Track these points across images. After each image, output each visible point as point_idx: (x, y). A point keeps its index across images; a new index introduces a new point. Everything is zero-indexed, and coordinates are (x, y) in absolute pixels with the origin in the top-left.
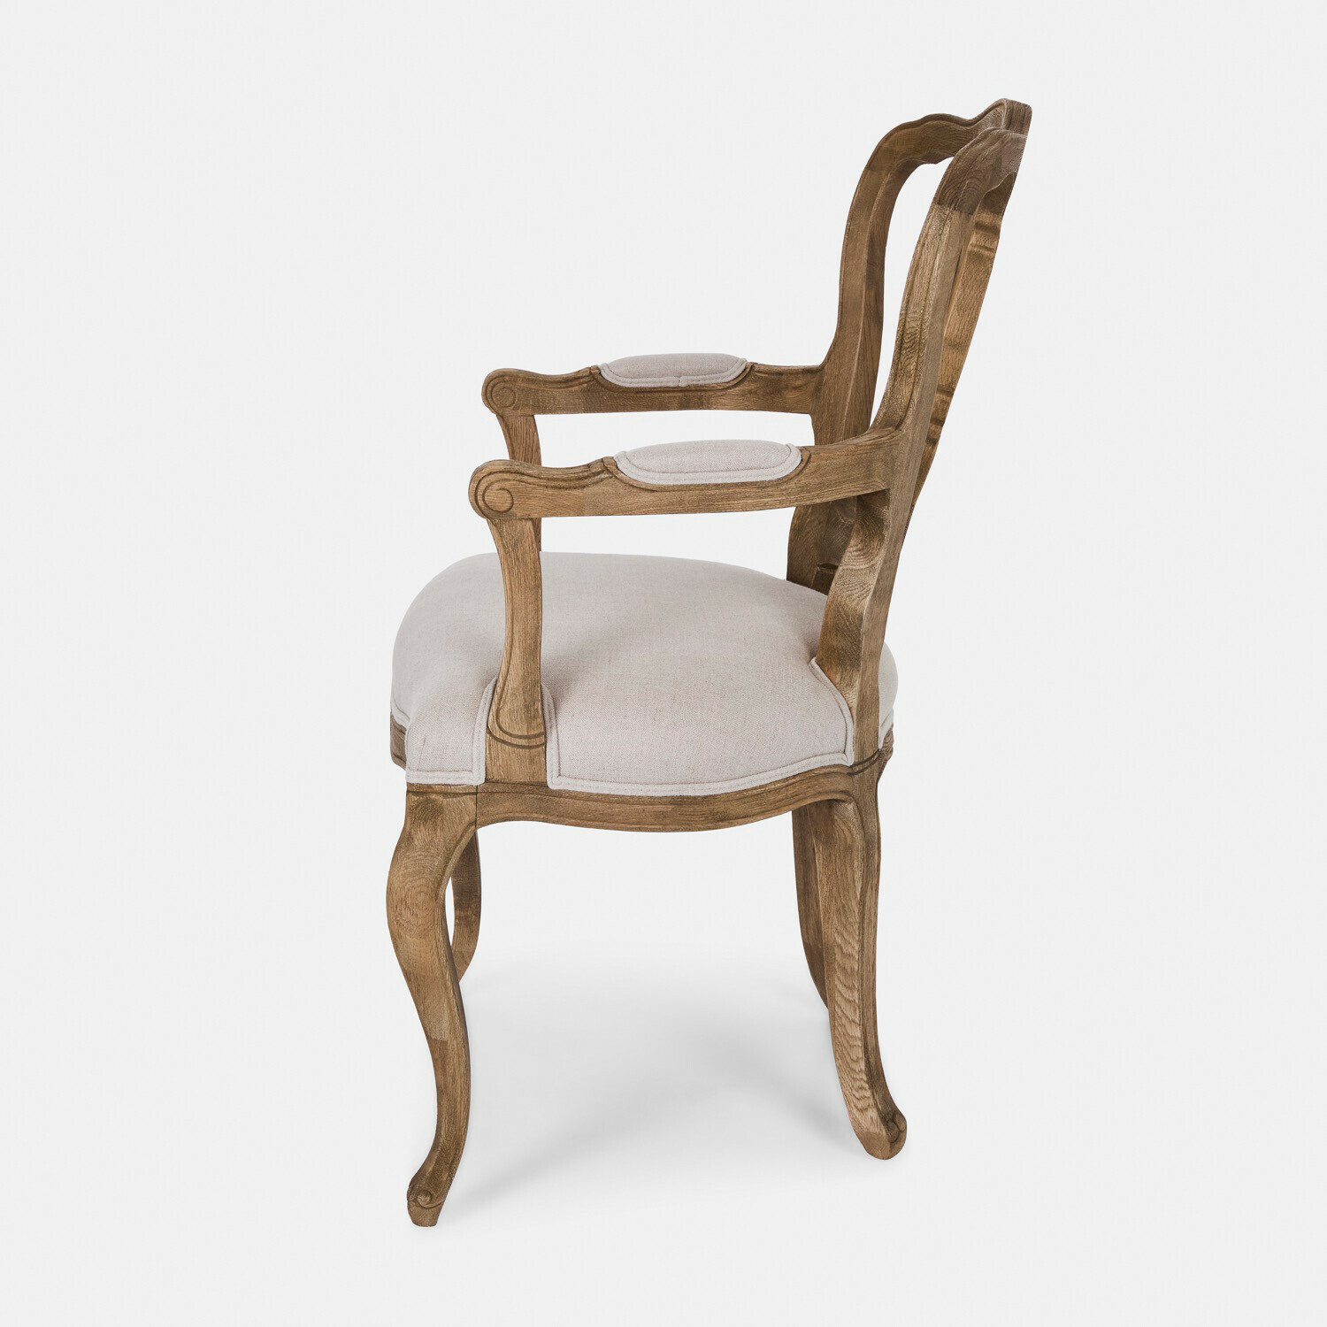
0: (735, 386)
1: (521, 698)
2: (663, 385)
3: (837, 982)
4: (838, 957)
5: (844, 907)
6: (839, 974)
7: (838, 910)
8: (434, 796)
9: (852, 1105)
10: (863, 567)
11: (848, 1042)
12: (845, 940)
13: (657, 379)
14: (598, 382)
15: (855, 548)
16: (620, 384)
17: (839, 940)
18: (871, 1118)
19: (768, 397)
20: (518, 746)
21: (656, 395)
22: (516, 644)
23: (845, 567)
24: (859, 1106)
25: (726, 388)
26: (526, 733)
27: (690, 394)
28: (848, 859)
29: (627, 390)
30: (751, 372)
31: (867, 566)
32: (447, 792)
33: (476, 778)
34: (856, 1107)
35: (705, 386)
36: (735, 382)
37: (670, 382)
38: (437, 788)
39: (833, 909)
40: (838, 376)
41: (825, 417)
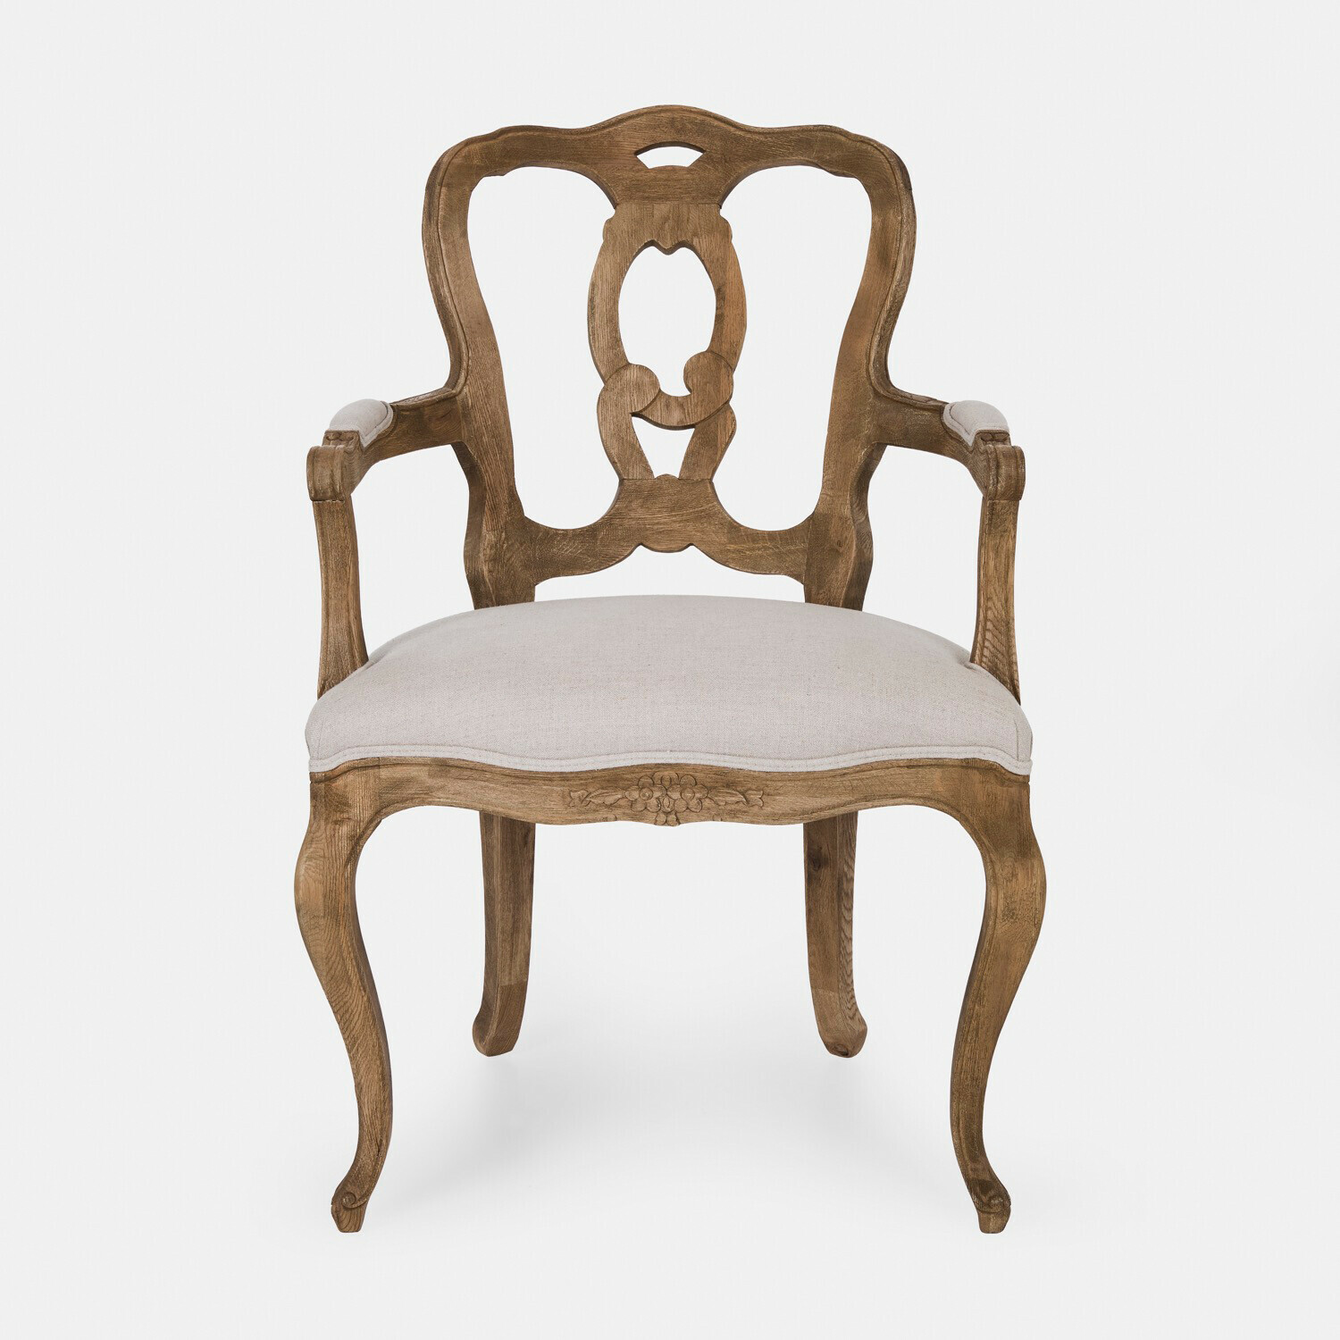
2: (372, 440)
19: (417, 434)
25: (390, 431)
35: (382, 434)
36: (394, 425)
40: (487, 396)
41: (485, 439)
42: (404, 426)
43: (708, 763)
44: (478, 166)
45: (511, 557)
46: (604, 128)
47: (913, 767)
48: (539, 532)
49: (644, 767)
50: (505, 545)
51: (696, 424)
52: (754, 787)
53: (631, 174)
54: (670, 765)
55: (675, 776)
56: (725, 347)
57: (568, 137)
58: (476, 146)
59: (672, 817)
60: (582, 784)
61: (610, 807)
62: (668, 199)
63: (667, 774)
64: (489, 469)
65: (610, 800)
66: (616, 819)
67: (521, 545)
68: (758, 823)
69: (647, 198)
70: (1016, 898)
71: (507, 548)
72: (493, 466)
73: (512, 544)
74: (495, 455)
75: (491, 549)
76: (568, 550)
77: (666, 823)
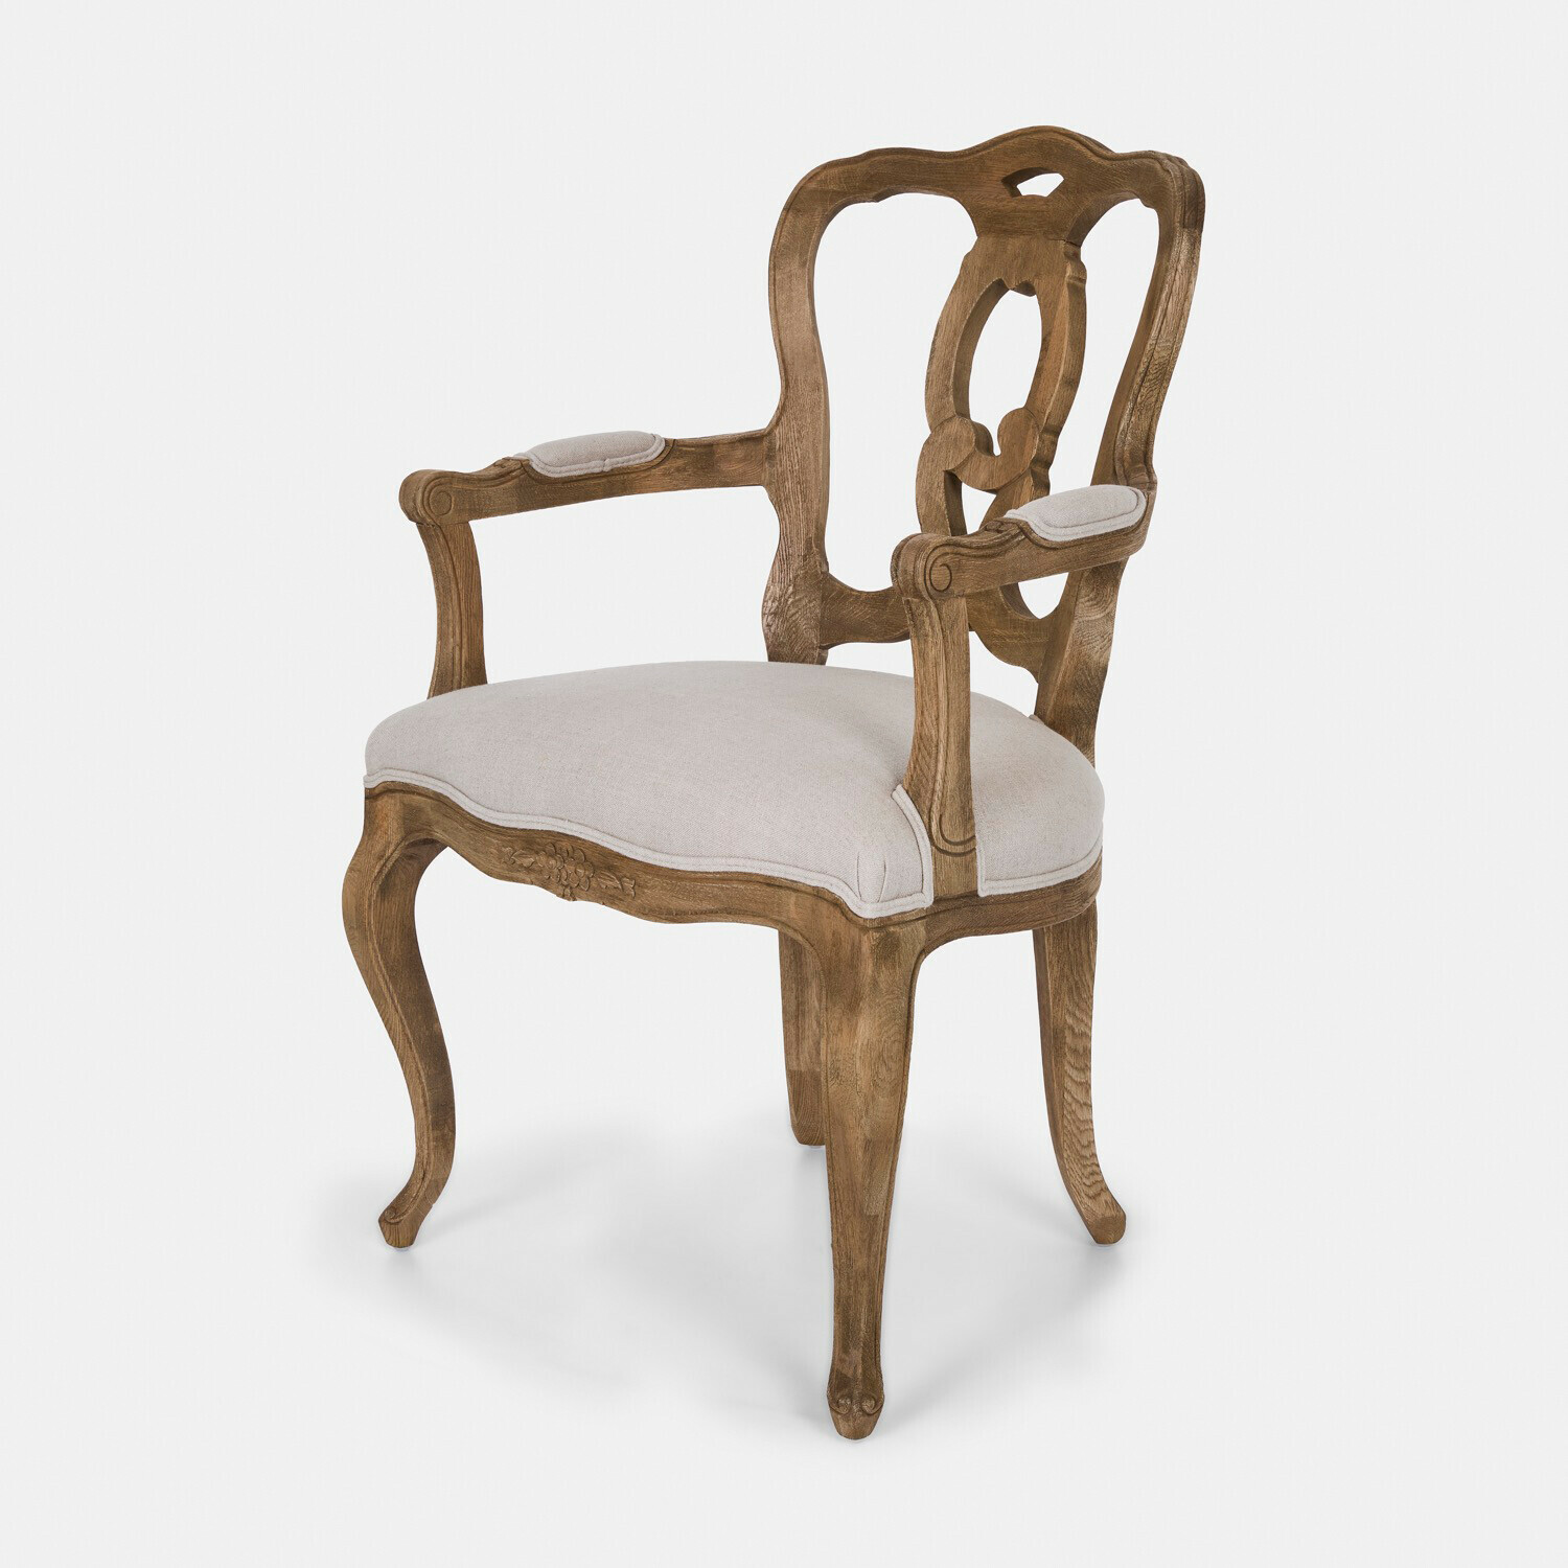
0: (659, 465)
1: (957, 800)
2: (589, 471)
3: (1067, 1067)
4: (1069, 1040)
5: (1076, 983)
6: (1070, 1057)
7: (1070, 989)
8: (892, 929)
9: (1083, 1194)
10: (1098, 616)
11: (1078, 1128)
12: (1078, 1019)
13: (584, 465)
14: (530, 476)
15: (1086, 598)
16: (549, 475)
17: (1070, 1021)
18: (1106, 1202)
19: (700, 472)
20: (956, 855)
21: (582, 484)
22: (952, 740)
23: (1081, 620)
24: (1091, 1193)
25: (650, 467)
26: (962, 839)
27: (613, 478)
28: (1083, 931)
29: (555, 481)
30: (673, 448)
31: (1102, 615)
32: (902, 920)
33: (926, 900)
34: (1087, 1195)
35: (628, 468)
36: (659, 460)
37: (595, 467)
38: (896, 919)
39: (1065, 988)
40: (799, 439)
41: (789, 485)
42: (680, 462)
43: (594, 841)
44: (834, 191)
45: (793, 615)
46: (978, 151)
47: (773, 885)
48: (833, 591)
49: (549, 833)
50: (791, 600)
51: (1001, 488)
52: (628, 875)
53: (994, 204)
54: (567, 835)
55: (570, 849)
56: (1038, 403)
57: (940, 161)
58: (835, 171)
59: (570, 892)
60: (509, 841)
61: (529, 869)
62: (1023, 233)
63: (565, 845)
64: (787, 517)
65: (527, 862)
66: (532, 883)
67: (810, 602)
68: (630, 914)
69: (1005, 231)
70: (840, 1057)
71: (792, 603)
72: (793, 514)
73: (800, 600)
74: (797, 503)
75: (773, 602)
76: (858, 613)
77: (563, 896)
